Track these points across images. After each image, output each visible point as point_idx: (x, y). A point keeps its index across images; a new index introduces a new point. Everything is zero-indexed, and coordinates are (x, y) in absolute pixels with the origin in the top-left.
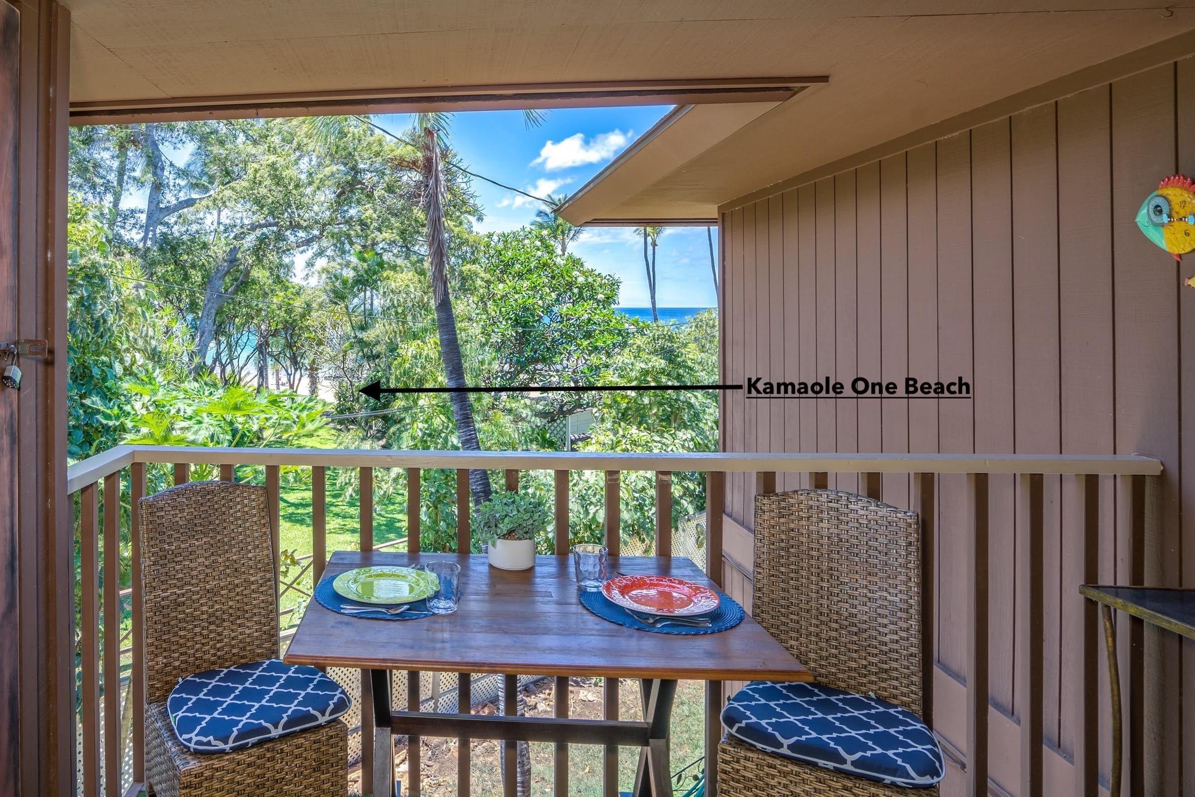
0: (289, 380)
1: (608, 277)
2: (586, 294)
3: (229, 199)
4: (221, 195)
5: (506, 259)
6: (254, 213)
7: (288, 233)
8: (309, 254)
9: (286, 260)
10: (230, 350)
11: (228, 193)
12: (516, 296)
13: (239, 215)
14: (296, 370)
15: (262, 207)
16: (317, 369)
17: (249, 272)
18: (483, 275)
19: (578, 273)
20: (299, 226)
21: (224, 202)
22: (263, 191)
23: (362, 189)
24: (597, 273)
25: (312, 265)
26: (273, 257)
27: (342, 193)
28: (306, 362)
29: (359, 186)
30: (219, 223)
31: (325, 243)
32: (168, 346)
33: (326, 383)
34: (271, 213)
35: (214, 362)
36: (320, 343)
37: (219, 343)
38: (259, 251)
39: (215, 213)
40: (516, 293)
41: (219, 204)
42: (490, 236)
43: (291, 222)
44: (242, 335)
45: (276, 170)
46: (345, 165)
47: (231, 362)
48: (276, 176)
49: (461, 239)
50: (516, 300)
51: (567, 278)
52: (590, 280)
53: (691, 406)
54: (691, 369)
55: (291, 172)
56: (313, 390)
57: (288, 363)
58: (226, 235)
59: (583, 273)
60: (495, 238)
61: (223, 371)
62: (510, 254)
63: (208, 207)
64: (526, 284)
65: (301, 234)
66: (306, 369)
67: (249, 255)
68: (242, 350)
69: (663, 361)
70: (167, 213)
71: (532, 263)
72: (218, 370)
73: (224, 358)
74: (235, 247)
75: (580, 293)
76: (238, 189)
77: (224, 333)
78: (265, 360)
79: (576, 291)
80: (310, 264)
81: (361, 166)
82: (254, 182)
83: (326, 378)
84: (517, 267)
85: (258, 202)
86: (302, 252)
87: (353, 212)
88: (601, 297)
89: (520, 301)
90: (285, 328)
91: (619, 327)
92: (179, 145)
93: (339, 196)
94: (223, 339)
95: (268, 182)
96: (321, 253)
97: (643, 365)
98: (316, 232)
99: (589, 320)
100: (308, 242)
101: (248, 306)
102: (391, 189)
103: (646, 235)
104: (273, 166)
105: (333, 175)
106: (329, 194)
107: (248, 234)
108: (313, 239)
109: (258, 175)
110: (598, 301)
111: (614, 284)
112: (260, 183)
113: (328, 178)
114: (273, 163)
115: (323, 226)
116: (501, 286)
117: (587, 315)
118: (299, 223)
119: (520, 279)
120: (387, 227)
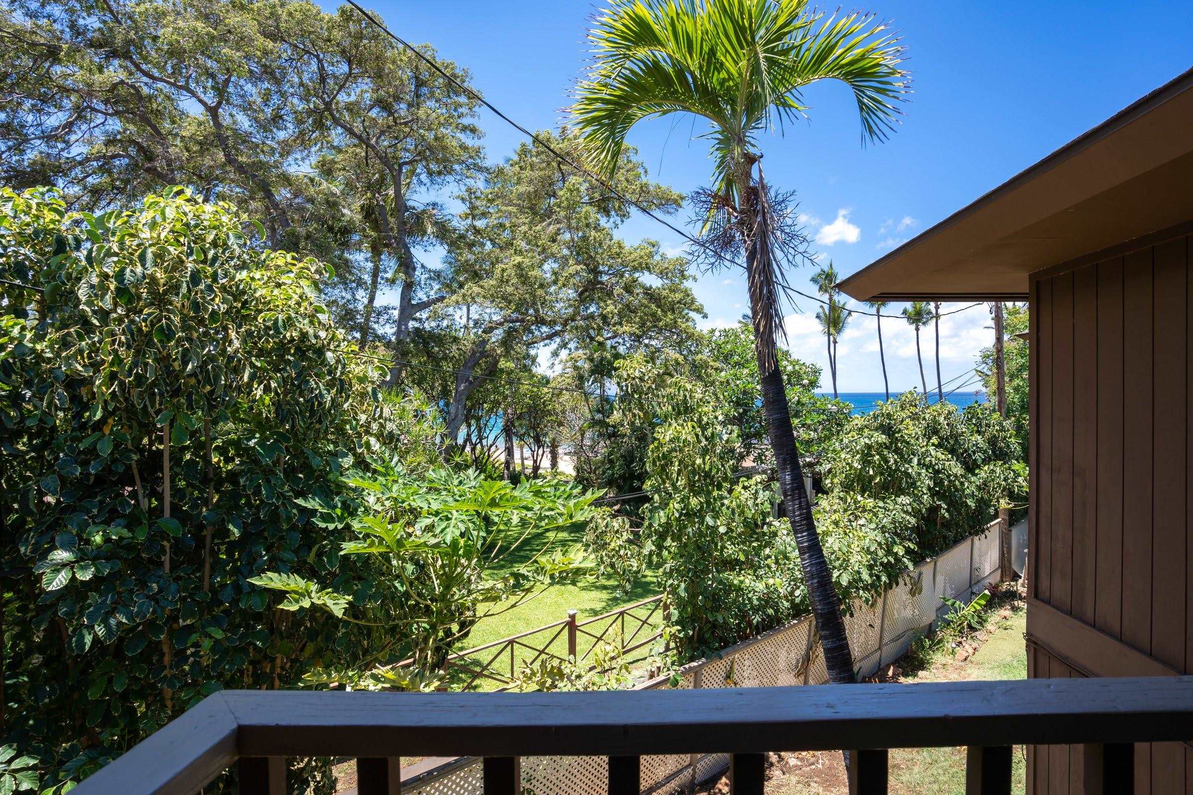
0: (533, 457)
1: (811, 366)
2: (793, 380)
3: (478, 294)
4: (470, 292)
5: (726, 352)
6: (501, 309)
7: (533, 327)
8: (554, 346)
9: (532, 352)
10: (480, 431)
11: (476, 289)
12: (738, 382)
13: (488, 311)
14: (539, 448)
15: (510, 302)
16: (557, 447)
17: (498, 362)
18: (712, 363)
19: (786, 362)
20: (543, 322)
21: (473, 298)
22: (510, 289)
23: (601, 289)
24: (802, 362)
25: (557, 355)
26: (520, 349)
27: (585, 290)
28: (547, 440)
29: (599, 286)
30: (468, 319)
31: (567, 336)
33: (567, 458)
34: (517, 310)
36: (560, 424)
37: (469, 426)
38: (507, 343)
39: (465, 308)
40: (738, 379)
41: (469, 301)
43: (537, 318)
45: (522, 270)
47: (481, 442)
48: (523, 276)
49: (687, 333)
50: (737, 386)
52: (797, 368)
53: (908, 475)
54: (908, 443)
55: (537, 273)
56: (554, 464)
57: (532, 440)
58: (476, 330)
59: (791, 363)
60: (717, 334)
61: (473, 450)
62: (729, 346)
63: (457, 302)
64: (745, 371)
65: (545, 329)
66: (548, 446)
67: (497, 347)
68: (491, 431)
69: (884, 436)
70: (419, 309)
71: (747, 354)
72: (468, 449)
73: (474, 438)
74: (484, 340)
75: (790, 380)
76: (486, 285)
77: (474, 417)
78: (511, 440)
79: (786, 377)
80: (555, 354)
81: (601, 268)
82: (502, 281)
83: (566, 454)
84: (736, 358)
85: (507, 299)
86: (545, 345)
87: (592, 309)
88: (806, 382)
89: (740, 386)
90: (529, 412)
91: (823, 408)
92: (430, 248)
93: (581, 294)
94: (473, 422)
95: (514, 280)
96: (564, 345)
97: (867, 441)
98: (558, 328)
99: (799, 402)
100: (550, 337)
101: (496, 393)
102: (628, 289)
103: (829, 334)
104: (519, 266)
105: (577, 273)
106: (571, 293)
107: (496, 328)
108: (556, 334)
109: (505, 274)
110: (804, 386)
111: (816, 372)
112: (507, 281)
113: (572, 276)
114: (519, 263)
115: (567, 320)
116: (723, 374)
117: (797, 398)
118: (543, 319)
119: (739, 368)
120: (627, 321)
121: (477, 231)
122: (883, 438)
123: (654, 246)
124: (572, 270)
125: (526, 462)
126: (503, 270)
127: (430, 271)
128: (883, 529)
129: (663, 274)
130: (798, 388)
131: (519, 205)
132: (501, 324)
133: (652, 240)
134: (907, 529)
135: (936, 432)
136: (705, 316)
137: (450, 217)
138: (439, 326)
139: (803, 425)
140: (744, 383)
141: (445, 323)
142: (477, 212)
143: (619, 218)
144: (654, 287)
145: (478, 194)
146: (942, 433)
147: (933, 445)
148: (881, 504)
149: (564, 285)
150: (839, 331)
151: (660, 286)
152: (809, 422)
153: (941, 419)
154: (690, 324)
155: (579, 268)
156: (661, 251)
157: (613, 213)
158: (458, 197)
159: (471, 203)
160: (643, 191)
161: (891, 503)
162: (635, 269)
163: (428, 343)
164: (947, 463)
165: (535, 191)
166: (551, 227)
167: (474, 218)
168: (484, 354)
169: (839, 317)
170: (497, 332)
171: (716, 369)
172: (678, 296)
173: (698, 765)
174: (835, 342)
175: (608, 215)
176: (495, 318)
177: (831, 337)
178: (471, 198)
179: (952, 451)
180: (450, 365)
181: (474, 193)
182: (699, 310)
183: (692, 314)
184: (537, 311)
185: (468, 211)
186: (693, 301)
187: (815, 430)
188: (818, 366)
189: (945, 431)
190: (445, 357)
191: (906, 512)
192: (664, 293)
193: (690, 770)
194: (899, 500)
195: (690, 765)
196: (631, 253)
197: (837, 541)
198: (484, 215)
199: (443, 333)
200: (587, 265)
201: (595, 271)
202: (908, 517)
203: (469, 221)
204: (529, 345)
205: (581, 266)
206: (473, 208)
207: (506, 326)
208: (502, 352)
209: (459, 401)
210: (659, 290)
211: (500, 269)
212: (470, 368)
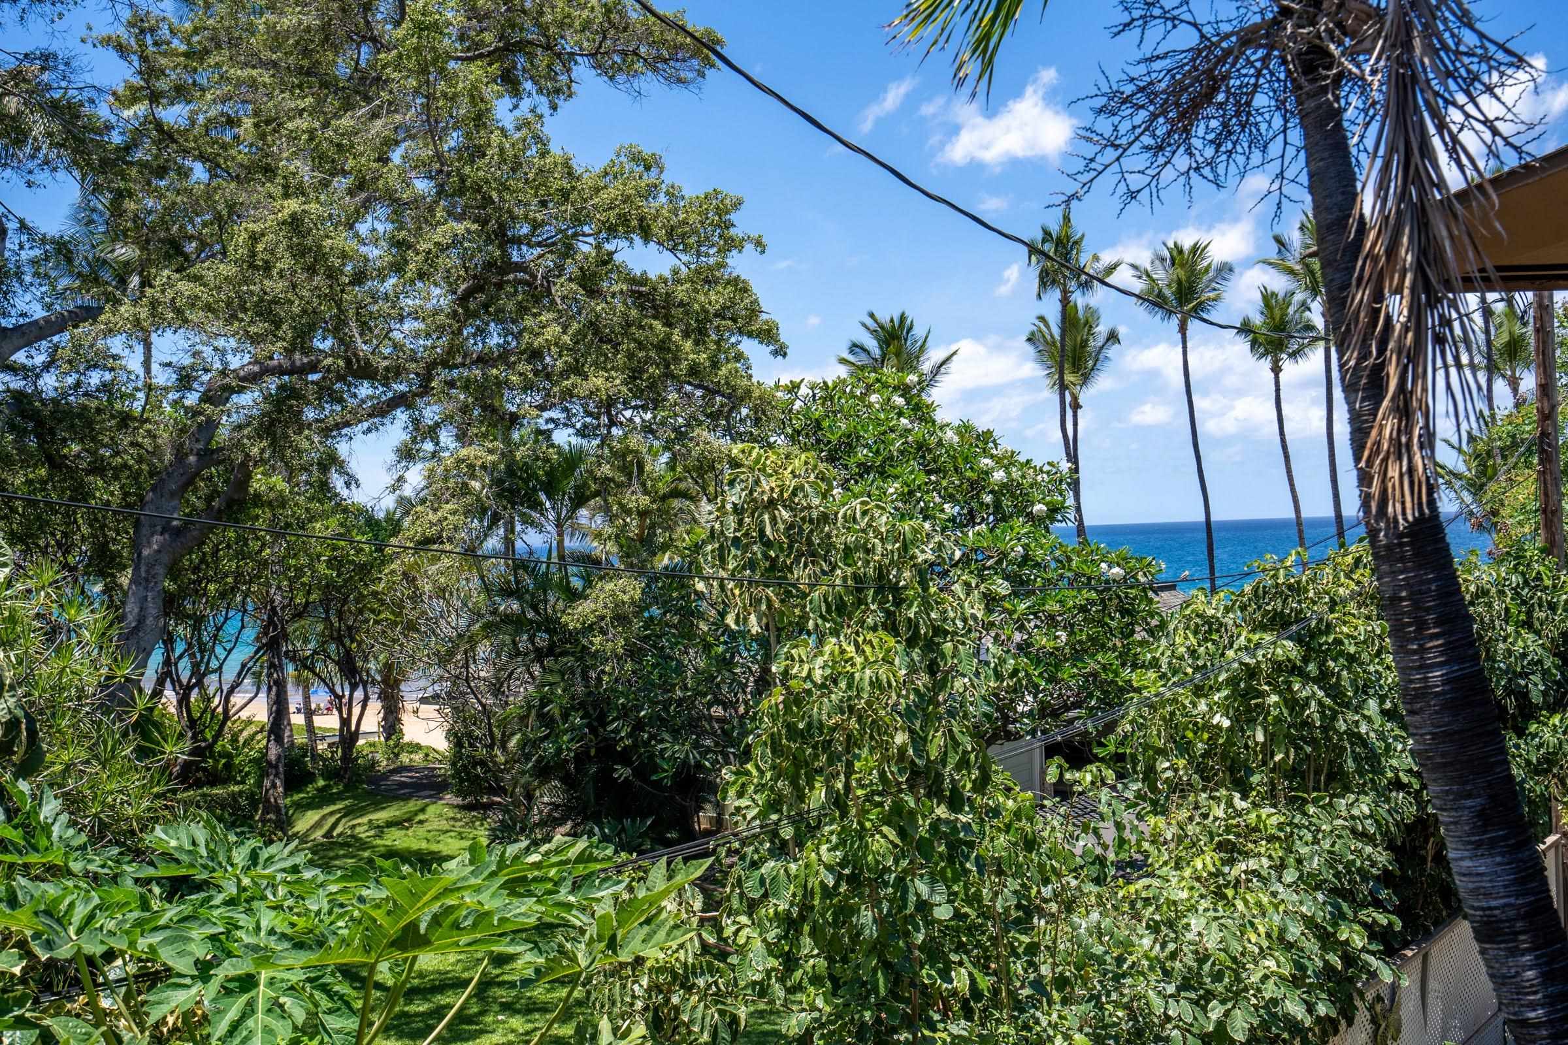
1: (1046, 468)
2: (1006, 502)
3: (193, 301)
4: (170, 294)
5: (834, 439)
7: (341, 386)
9: (339, 449)
11: (185, 288)
13: (218, 344)
14: (353, 686)
15: (278, 324)
16: (398, 683)
17: (249, 476)
19: (987, 461)
20: (366, 372)
21: (179, 311)
22: (275, 286)
23: (519, 282)
24: (1022, 459)
26: (308, 441)
27: (476, 288)
28: (374, 667)
29: (511, 276)
31: (432, 408)
35: (160, 682)
37: (171, 643)
38: (273, 426)
42: (794, 387)
43: (348, 362)
44: (226, 619)
47: (200, 683)
51: (969, 474)
52: (1015, 473)
56: (393, 725)
57: (333, 669)
59: (999, 462)
60: (805, 393)
62: (841, 424)
65: (365, 390)
66: (376, 683)
67: (249, 438)
68: (230, 652)
70: (22, 342)
71: (893, 444)
74: (205, 420)
75: (997, 505)
77: (182, 617)
79: (988, 499)
80: (404, 453)
81: (517, 228)
82: (252, 266)
84: (862, 453)
85: (268, 313)
86: (372, 432)
90: (326, 602)
91: (1088, 571)
93: (464, 299)
94: (181, 631)
95: (285, 263)
98: (405, 387)
99: (1024, 558)
100: (383, 409)
101: (241, 555)
102: (589, 282)
103: (1062, 388)
105: (456, 241)
106: (438, 297)
107: (241, 390)
108: (401, 401)
109: (260, 247)
110: (1030, 516)
112: (267, 267)
113: (443, 248)
114: (293, 216)
115: (431, 366)
117: (1019, 549)
118: (368, 363)
119: (874, 477)
120: (595, 363)
121: (166, 135)
123: (648, 167)
124: (440, 235)
126: (254, 238)
127: (44, 240)
129: (672, 238)
130: (1019, 524)
131: (275, 64)
132: (254, 378)
136: (779, 350)
137: (93, 94)
138: (78, 385)
139: (1039, 616)
141: (95, 378)
142: (162, 85)
143: (544, 99)
144: (652, 276)
145: (164, 32)
149: (421, 275)
151: (667, 274)
152: (1052, 606)
154: (740, 368)
155: (460, 228)
156: (667, 178)
157: (528, 85)
158: (107, 42)
159: (144, 58)
163: (52, 432)
165: (325, 27)
166: (379, 123)
167: (155, 97)
168: (209, 455)
169: (1084, 344)
172: (716, 298)
174: (1076, 404)
175: (515, 90)
176: (235, 362)
177: (1067, 395)
178: (142, 45)
180: (115, 487)
181: (152, 30)
182: (768, 335)
183: (748, 346)
184: (345, 342)
185: (137, 81)
186: (753, 311)
187: (1067, 626)
190: (99, 468)
192: (681, 291)
198: (181, 93)
199: (93, 404)
200: (484, 222)
201: (504, 238)
203: (141, 109)
204: (328, 431)
205: (467, 224)
206: (150, 71)
207: (272, 384)
208: (263, 451)
209: (147, 580)
210: (665, 282)
211: (244, 235)
212: (173, 494)
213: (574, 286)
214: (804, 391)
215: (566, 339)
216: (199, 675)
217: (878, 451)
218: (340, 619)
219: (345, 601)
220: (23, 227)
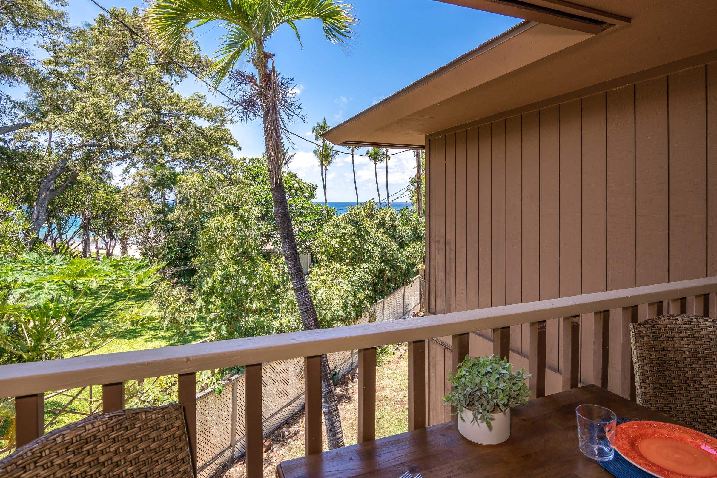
0: (107, 246)
1: (310, 184)
2: (299, 193)
3: (61, 124)
4: (53, 121)
5: (254, 173)
6: (81, 136)
7: (108, 151)
8: (125, 165)
9: (107, 169)
10: (59, 230)
11: (59, 120)
12: (262, 194)
13: (69, 136)
14: (111, 240)
15: (89, 131)
16: (126, 239)
17: (77, 175)
18: (243, 180)
19: (295, 182)
20: (117, 147)
21: (56, 126)
22: (89, 122)
23: (163, 126)
24: (304, 182)
25: (128, 172)
26: (97, 166)
27: (151, 127)
28: (119, 234)
29: (162, 124)
30: (50, 142)
31: (136, 158)
32: (5, 226)
33: (135, 246)
34: (95, 137)
35: (47, 236)
36: (130, 222)
37: (50, 224)
38: (86, 161)
39: (48, 133)
40: (262, 192)
41: (52, 128)
42: (244, 160)
43: (111, 144)
44: (70, 218)
45: (100, 108)
46: (153, 109)
47: (60, 237)
48: (100, 113)
49: (227, 160)
50: (261, 196)
51: (289, 184)
52: (301, 185)
53: (368, 251)
54: (368, 231)
55: (112, 111)
57: (105, 234)
58: (57, 151)
59: (297, 182)
61: (54, 242)
62: (256, 170)
63: (42, 129)
65: (117, 153)
66: (119, 239)
67: (77, 164)
68: (70, 228)
70: (3, 132)
72: (49, 242)
73: (55, 233)
74: (65, 158)
75: (296, 193)
76: (68, 117)
77: (55, 217)
78: (87, 235)
79: (294, 191)
80: (126, 171)
81: (163, 111)
82: (82, 115)
83: (134, 244)
84: (261, 177)
85: (86, 129)
86: (118, 165)
87: (156, 140)
89: (263, 196)
90: (104, 213)
91: (318, 211)
93: (147, 129)
94: (54, 221)
95: (93, 115)
96: (134, 165)
98: (128, 152)
99: (302, 207)
100: (123, 158)
101: (74, 199)
102: (184, 127)
103: (322, 165)
104: (97, 105)
105: (144, 113)
106: (140, 128)
107: (76, 150)
108: (127, 156)
109: (85, 110)
110: (305, 197)
111: (314, 188)
112: (87, 116)
113: (140, 115)
114: (97, 103)
115: (136, 148)
116: (252, 188)
117: (301, 205)
118: (117, 145)
119: (263, 184)
120: (183, 149)
121: (60, 75)
122: (353, 229)
123: (202, 98)
124: (140, 111)
125: (100, 252)
126: (83, 107)
128: (352, 283)
129: (208, 117)
130: (301, 198)
131: (97, 59)
132: (81, 147)
133: (201, 94)
134: (367, 283)
135: (384, 225)
136: (240, 149)
137: (35, 62)
138: (23, 146)
139: (305, 222)
140: (266, 194)
142: (60, 61)
143: (178, 78)
144: (203, 127)
145: (62, 46)
146: (387, 226)
147: (381, 232)
148: (351, 269)
149: (133, 121)
150: (329, 163)
151: (207, 127)
152: (308, 220)
153: (387, 218)
154: (229, 154)
155: (146, 110)
156: (208, 102)
157: (174, 73)
158: (43, 47)
159: (55, 53)
160: (196, 61)
161: (357, 267)
162: (189, 114)
163: (13, 159)
164: (389, 243)
165: (111, 51)
166: (124, 79)
167: (57, 64)
168: (64, 169)
169: (329, 154)
170: (77, 153)
171: (247, 185)
172: (221, 134)
173: (236, 446)
174: (326, 170)
175: (170, 74)
176: (75, 142)
177: (324, 167)
178: (55, 49)
179: (393, 236)
180: (33, 176)
181: (58, 45)
182: (235, 145)
183: (231, 147)
184: (111, 139)
185: (53, 59)
186: (231, 138)
187: (313, 225)
188: (314, 185)
189: (389, 225)
190: (28, 171)
191: (366, 273)
192: (210, 132)
193: (231, 450)
194: (362, 266)
195: (231, 446)
196: (186, 103)
197: (325, 292)
198: (66, 63)
199: (27, 151)
201: (158, 113)
202: (367, 276)
203: (52, 67)
204: (104, 163)
205: (148, 109)
206: (57, 57)
207: (85, 149)
208: (81, 168)
209: (41, 204)
210: (207, 129)
211: (80, 106)
212: (52, 179)
213: (179, 128)
214: (247, 161)
215: (174, 142)
216: (61, 234)
217: (265, 178)
218: (108, 219)
219: (110, 214)
220: (8, 98)
